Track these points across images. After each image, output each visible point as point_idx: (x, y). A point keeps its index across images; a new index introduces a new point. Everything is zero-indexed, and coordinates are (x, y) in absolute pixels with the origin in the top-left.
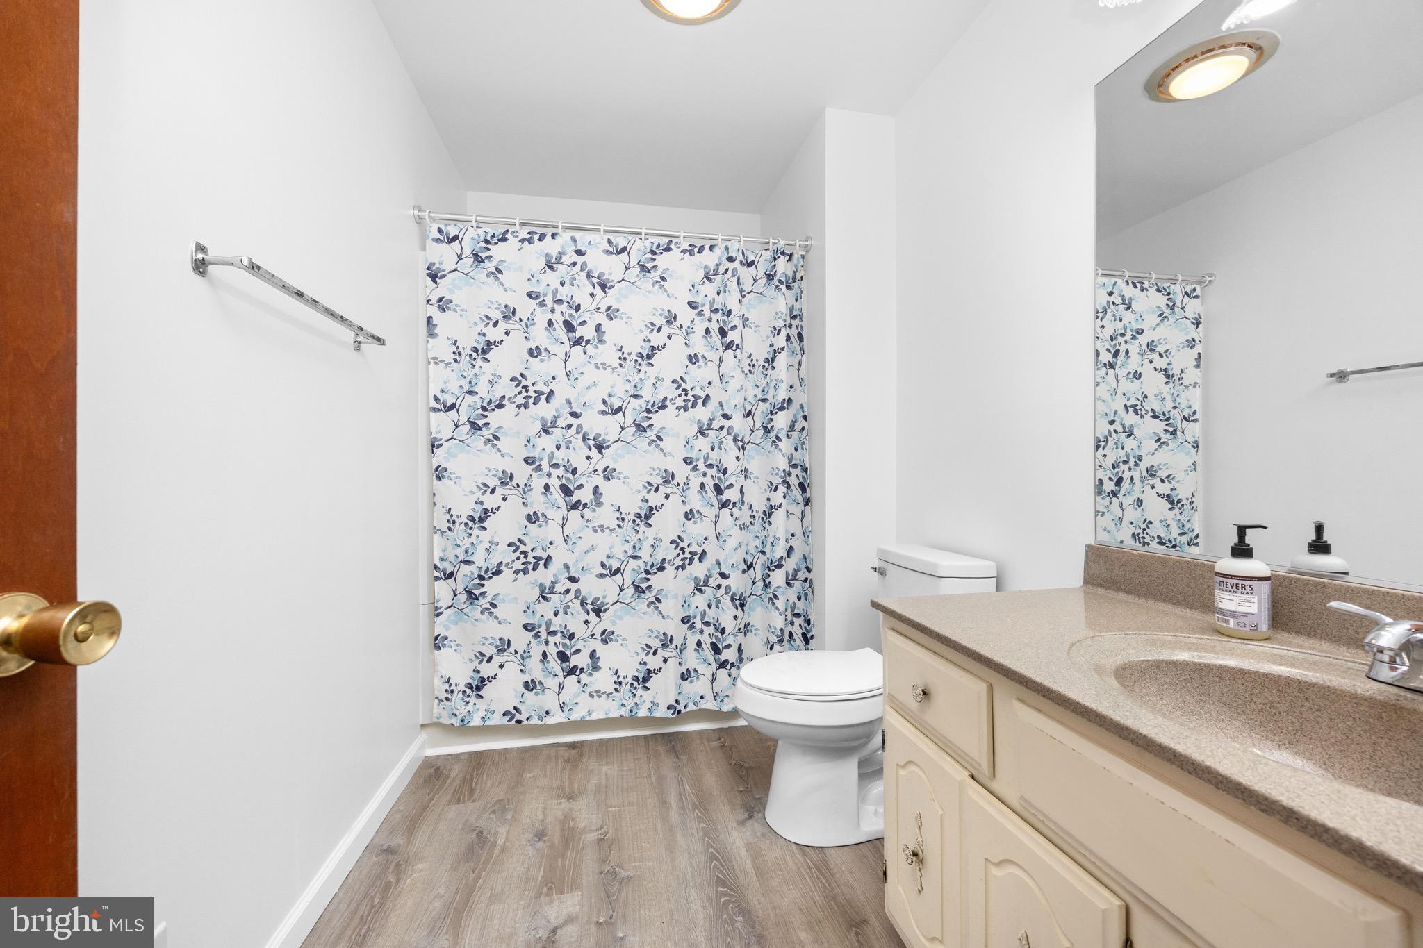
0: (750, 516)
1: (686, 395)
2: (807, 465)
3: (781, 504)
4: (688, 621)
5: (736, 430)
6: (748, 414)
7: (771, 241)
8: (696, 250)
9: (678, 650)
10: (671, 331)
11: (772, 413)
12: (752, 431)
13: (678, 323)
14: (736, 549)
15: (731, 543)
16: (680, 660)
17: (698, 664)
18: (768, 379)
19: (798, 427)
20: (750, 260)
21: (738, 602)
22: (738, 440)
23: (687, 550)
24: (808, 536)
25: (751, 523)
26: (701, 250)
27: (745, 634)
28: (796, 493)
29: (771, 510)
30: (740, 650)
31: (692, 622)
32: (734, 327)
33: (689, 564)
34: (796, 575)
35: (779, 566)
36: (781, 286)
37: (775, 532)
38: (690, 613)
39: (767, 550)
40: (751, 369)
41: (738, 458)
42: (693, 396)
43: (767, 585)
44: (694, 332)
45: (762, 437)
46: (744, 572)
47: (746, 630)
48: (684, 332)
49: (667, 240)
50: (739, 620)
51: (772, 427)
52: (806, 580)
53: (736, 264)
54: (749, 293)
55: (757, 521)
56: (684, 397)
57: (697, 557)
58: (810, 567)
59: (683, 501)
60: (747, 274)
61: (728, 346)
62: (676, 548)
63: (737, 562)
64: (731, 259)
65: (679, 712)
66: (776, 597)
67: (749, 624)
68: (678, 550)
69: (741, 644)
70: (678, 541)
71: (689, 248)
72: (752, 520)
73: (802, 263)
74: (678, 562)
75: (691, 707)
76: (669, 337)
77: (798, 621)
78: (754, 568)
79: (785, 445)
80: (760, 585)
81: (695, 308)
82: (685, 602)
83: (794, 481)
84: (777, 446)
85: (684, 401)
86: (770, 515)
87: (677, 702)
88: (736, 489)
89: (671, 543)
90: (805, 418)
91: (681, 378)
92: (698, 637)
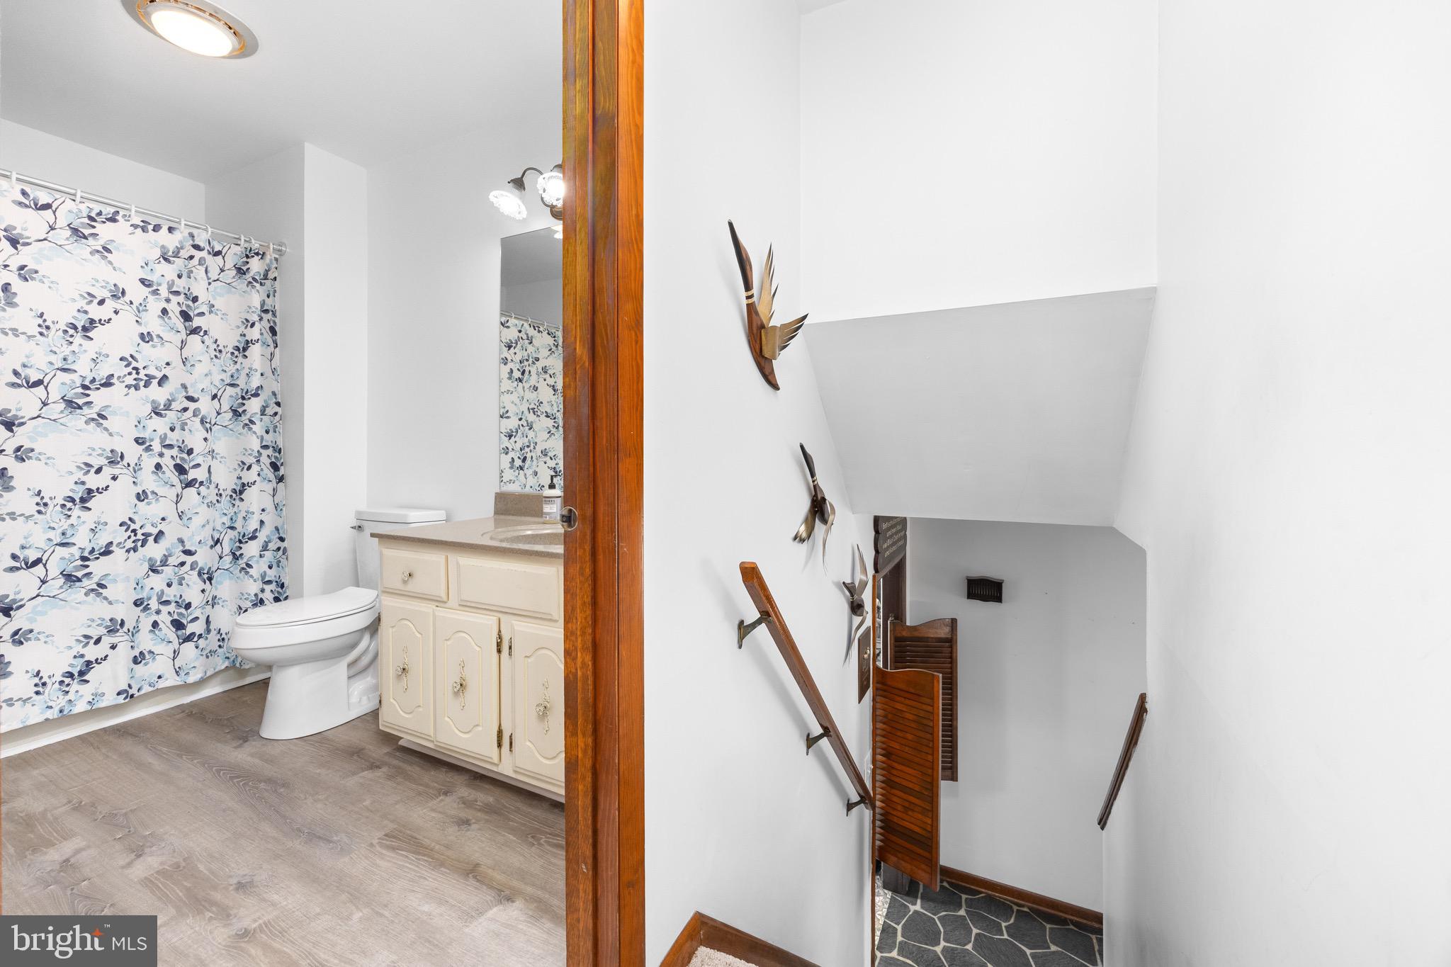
0: (217, 495)
1: (138, 373)
2: (281, 446)
3: (255, 481)
4: (142, 603)
5: (203, 412)
6: (214, 397)
7: (243, 238)
8: (150, 227)
9: (130, 633)
10: (118, 307)
11: (243, 398)
12: (218, 413)
13: (127, 298)
14: (204, 526)
15: (197, 521)
16: (132, 644)
17: (154, 645)
18: (238, 366)
19: (269, 411)
20: (216, 250)
21: (206, 576)
22: (206, 422)
23: (140, 532)
24: (281, 510)
25: (218, 501)
26: (157, 228)
27: (213, 606)
28: (269, 473)
29: (243, 487)
30: (208, 622)
31: (146, 603)
32: (202, 314)
33: (142, 546)
34: (267, 546)
35: (253, 538)
36: (255, 284)
37: (249, 507)
38: (144, 595)
39: (238, 525)
40: (217, 354)
41: (205, 439)
42: (146, 375)
43: (236, 558)
44: (147, 310)
45: (230, 420)
46: (212, 547)
47: (214, 602)
48: (135, 309)
49: (112, 210)
50: (207, 593)
51: (245, 411)
52: (279, 549)
53: (204, 254)
54: (215, 281)
55: (225, 500)
56: (134, 376)
57: (151, 539)
58: (283, 536)
59: (134, 482)
60: (214, 263)
61: (195, 331)
62: (126, 531)
63: (205, 538)
64: (197, 247)
65: (132, 696)
66: (249, 566)
67: (216, 597)
68: (129, 533)
69: (208, 616)
70: (129, 523)
71: (142, 224)
72: (218, 498)
73: (275, 265)
74: (129, 544)
75: (146, 689)
76: (116, 312)
77: (268, 588)
78: (221, 544)
79: (258, 428)
80: (229, 559)
81: (149, 286)
82: (137, 584)
83: (265, 461)
84: (250, 429)
85: (135, 379)
86: (241, 492)
87: (130, 686)
88: (204, 468)
89: (121, 525)
90: (278, 404)
91: (132, 356)
92: (155, 617)
